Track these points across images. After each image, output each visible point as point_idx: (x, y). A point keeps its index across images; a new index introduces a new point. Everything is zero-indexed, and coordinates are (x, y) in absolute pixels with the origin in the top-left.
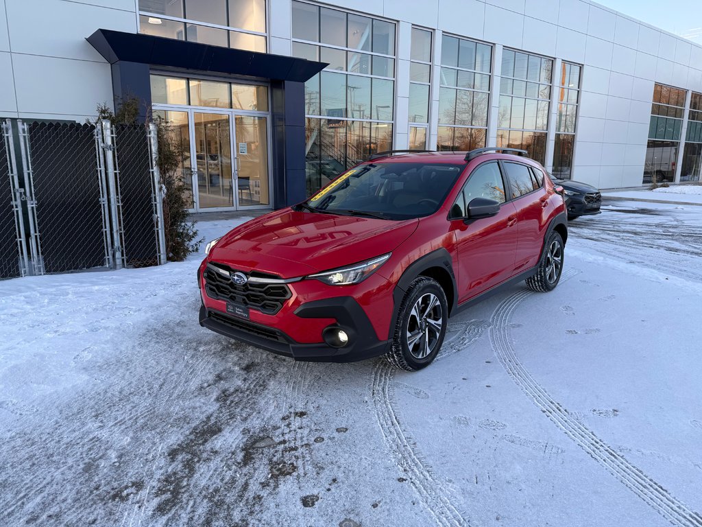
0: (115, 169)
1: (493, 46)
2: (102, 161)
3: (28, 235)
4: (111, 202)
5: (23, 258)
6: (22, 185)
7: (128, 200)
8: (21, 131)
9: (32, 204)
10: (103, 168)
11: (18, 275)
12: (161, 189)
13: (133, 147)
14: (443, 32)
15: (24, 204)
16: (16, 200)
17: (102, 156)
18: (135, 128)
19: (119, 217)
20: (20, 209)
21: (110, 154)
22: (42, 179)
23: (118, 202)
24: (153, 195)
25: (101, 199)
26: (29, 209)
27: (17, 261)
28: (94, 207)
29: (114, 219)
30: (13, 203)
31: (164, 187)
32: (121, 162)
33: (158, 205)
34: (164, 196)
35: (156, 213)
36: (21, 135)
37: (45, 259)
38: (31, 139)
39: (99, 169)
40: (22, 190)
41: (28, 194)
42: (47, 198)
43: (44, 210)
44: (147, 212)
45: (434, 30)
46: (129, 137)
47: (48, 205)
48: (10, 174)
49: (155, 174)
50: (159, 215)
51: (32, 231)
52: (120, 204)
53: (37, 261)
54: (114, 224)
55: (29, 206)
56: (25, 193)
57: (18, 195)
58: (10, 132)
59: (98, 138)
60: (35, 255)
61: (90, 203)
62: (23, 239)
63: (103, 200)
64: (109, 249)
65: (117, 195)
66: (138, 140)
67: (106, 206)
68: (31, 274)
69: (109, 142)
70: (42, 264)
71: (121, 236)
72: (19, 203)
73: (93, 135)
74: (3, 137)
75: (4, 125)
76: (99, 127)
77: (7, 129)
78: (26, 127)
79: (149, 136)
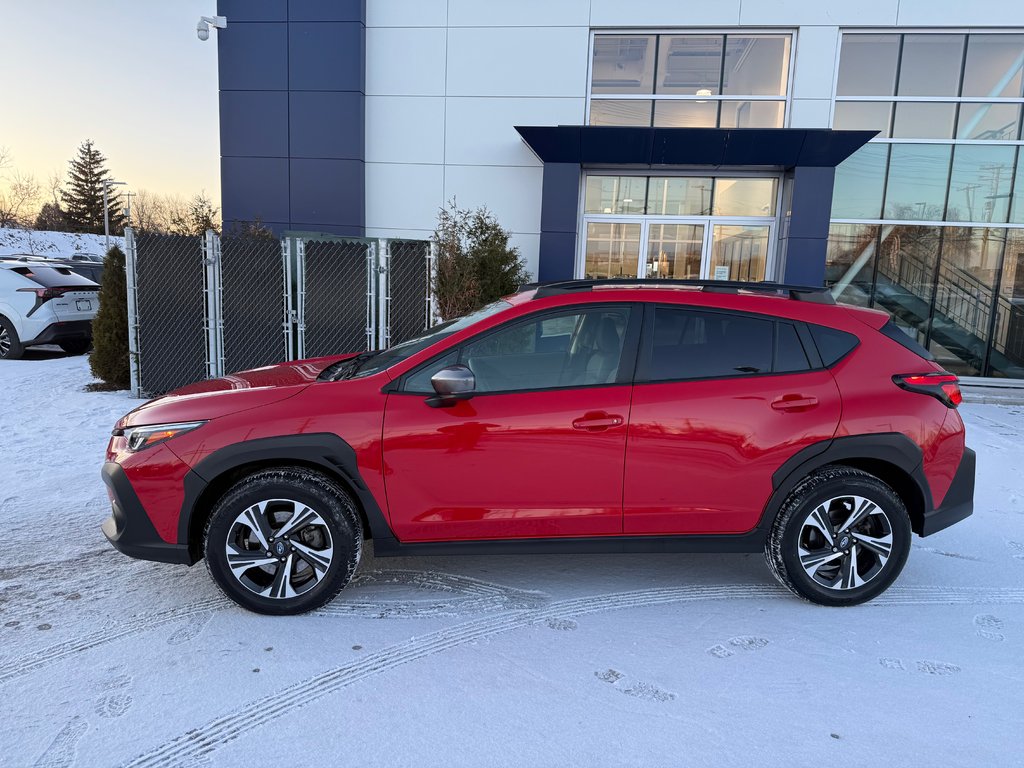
0: (387, 295)
2: (373, 285)
4: (380, 333)
6: (295, 307)
7: (398, 333)
8: (298, 250)
9: (301, 328)
10: (373, 294)
12: (437, 322)
13: (408, 270)
15: (295, 326)
16: (287, 322)
17: (373, 280)
18: (412, 248)
20: (290, 332)
21: (382, 277)
22: (313, 302)
23: (387, 334)
25: (368, 329)
26: (299, 332)
28: (359, 336)
30: (285, 324)
31: (441, 319)
32: (395, 290)
36: (298, 254)
38: (307, 257)
39: (369, 294)
40: (294, 312)
41: (299, 317)
42: (314, 323)
43: (312, 335)
46: (405, 257)
47: (315, 331)
48: (285, 295)
49: (433, 303)
52: (389, 337)
55: (299, 329)
56: (297, 315)
57: (290, 316)
58: (289, 251)
59: (371, 258)
61: (355, 332)
63: (371, 331)
65: (387, 326)
66: (415, 262)
67: (373, 337)
69: (382, 263)
72: (290, 325)
73: (365, 255)
74: (281, 256)
75: (283, 244)
76: (373, 246)
77: (285, 248)
78: (303, 246)
79: (428, 257)
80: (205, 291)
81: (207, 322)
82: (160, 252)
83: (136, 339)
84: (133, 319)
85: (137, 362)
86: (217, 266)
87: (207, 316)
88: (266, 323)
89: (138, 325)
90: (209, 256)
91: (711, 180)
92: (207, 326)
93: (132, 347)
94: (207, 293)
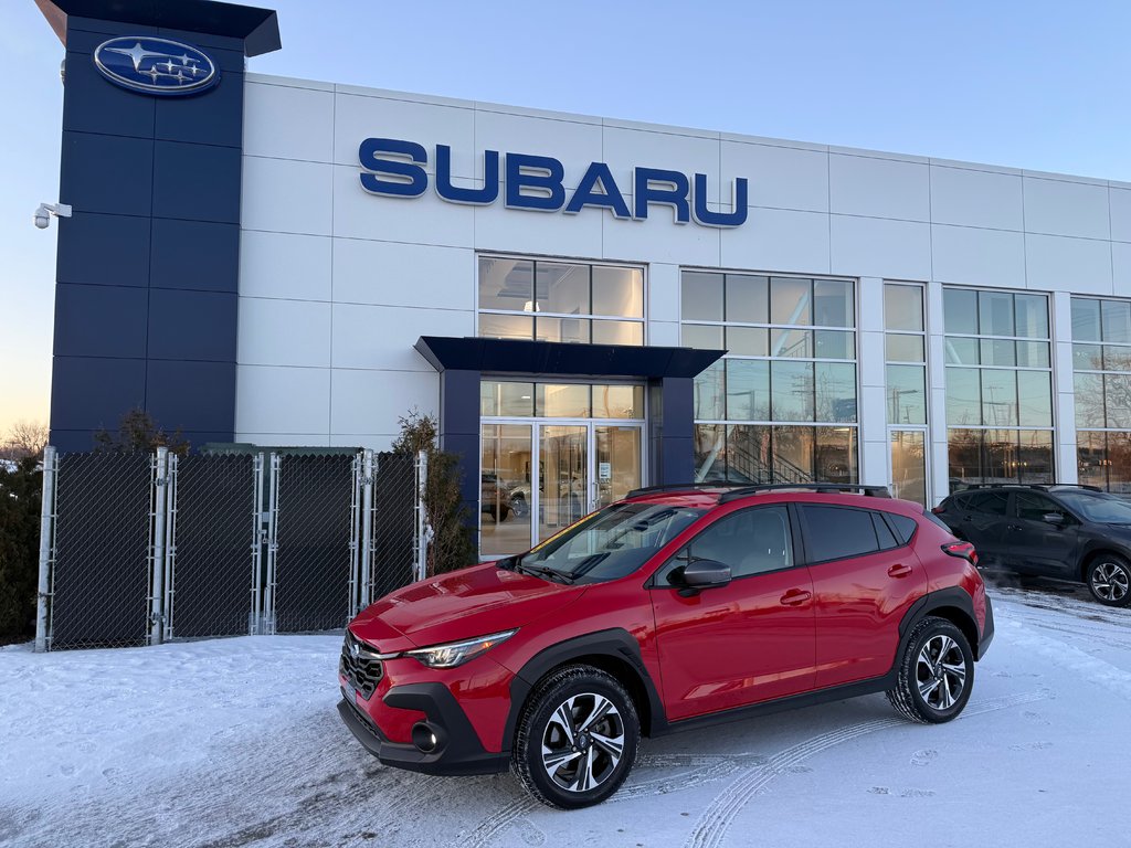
0: (373, 507)
1: (1048, 296)
2: (358, 497)
3: (264, 585)
4: (364, 546)
5: (254, 615)
6: (265, 526)
7: (384, 545)
8: (273, 465)
9: (273, 548)
10: (358, 506)
11: (247, 633)
12: (425, 530)
13: (396, 480)
14: (943, 284)
15: (265, 548)
16: (256, 543)
17: (358, 491)
18: (401, 458)
19: (371, 566)
20: (259, 554)
21: (368, 489)
22: (287, 519)
23: (372, 547)
24: (415, 538)
25: (351, 543)
26: (270, 553)
27: (247, 616)
28: (341, 553)
29: (364, 569)
30: (253, 546)
31: (430, 527)
32: (381, 499)
33: (420, 552)
34: (429, 539)
35: (417, 561)
36: (273, 469)
37: (278, 615)
38: (282, 474)
39: (353, 506)
40: (265, 532)
41: (270, 536)
42: (290, 541)
43: (285, 555)
44: (405, 561)
45: (926, 283)
46: (392, 467)
47: (290, 550)
49: (421, 512)
50: (420, 565)
51: (269, 581)
52: (374, 550)
53: (269, 618)
54: (364, 575)
55: (270, 550)
56: (267, 537)
57: (260, 536)
58: (262, 466)
59: (356, 470)
60: (268, 610)
61: (337, 548)
62: (258, 590)
63: (354, 545)
64: (354, 606)
65: (372, 538)
66: (404, 471)
67: (357, 551)
68: (260, 633)
69: (368, 474)
70: (273, 622)
71: (370, 591)
72: (259, 546)
73: (350, 467)
74: (251, 472)
75: (256, 460)
76: (359, 458)
77: (258, 464)
78: (278, 460)
79: (416, 466)
80: (151, 514)
81: (153, 550)
82: (94, 473)
83: (50, 577)
84: (47, 554)
85: (48, 605)
86: (170, 487)
87: (153, 543)
88: (229, 548)
89: (53, 560)
90: (160, 474)
91: (588, 386)
92: (153, 555)
93: (42, 587)
94: (154, 517)
